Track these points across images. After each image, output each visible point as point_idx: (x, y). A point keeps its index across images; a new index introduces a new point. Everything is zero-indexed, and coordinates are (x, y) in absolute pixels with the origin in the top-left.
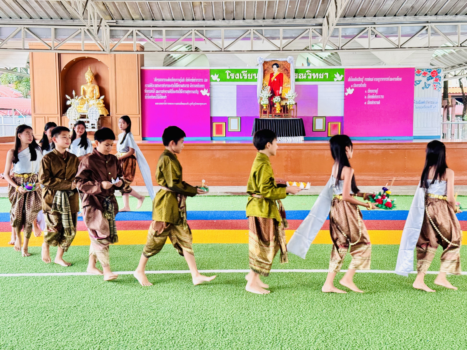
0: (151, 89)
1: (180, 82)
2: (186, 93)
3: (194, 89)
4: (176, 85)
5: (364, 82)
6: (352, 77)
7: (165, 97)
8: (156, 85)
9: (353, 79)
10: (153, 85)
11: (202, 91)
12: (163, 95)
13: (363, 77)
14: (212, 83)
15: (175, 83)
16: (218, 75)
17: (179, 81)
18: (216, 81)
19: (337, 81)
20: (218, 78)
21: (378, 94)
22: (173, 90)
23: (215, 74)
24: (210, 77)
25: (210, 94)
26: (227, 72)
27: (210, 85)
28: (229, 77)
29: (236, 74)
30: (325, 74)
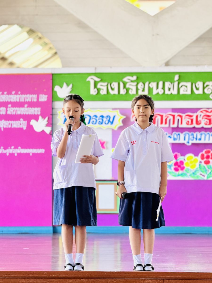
3: (16, 118)
11: (33, 122)
14: (57, 104)
16: (71, 86)
23: (65, 85)
24: (53, 91)
25: (52, 129)
26: (92, 79)
27: (53, 109)
28: (96, 90)
29: (111, 84)
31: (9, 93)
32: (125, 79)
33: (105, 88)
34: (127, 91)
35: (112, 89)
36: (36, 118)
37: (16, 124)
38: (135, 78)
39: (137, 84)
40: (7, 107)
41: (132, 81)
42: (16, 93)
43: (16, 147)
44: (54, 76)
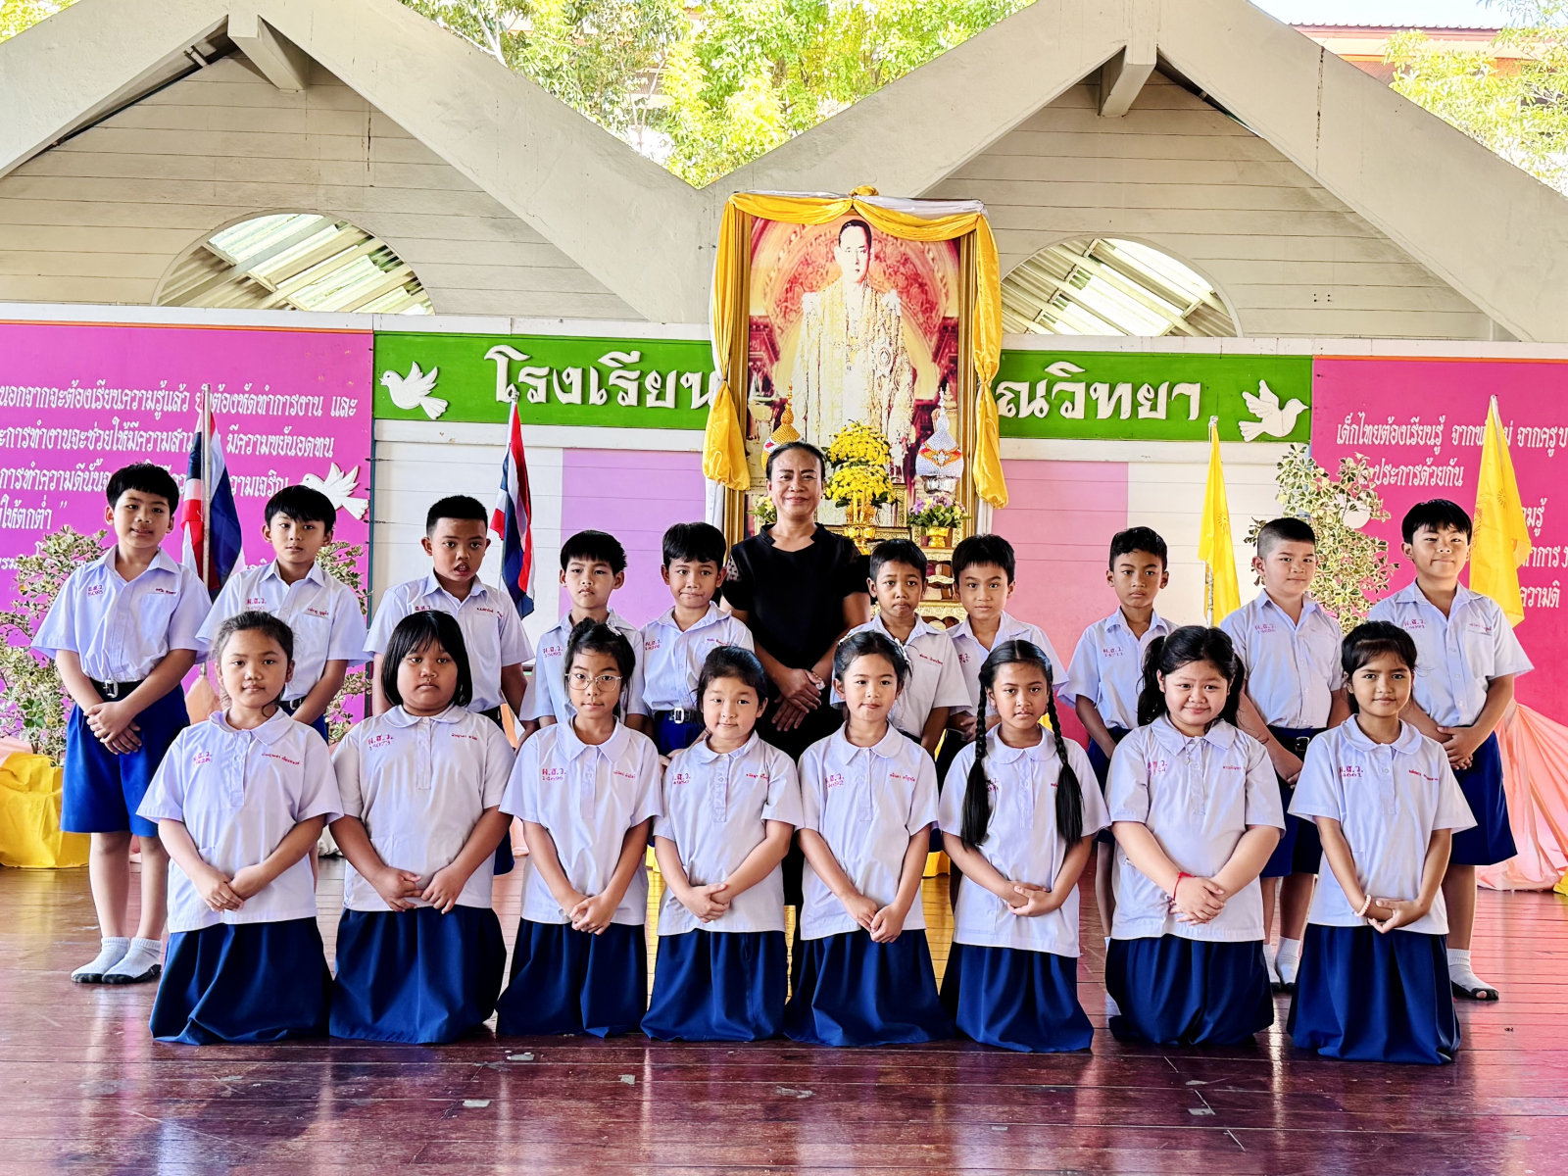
1: (151, 413)
3: (253, 465)
4: (123, 435)
5: (1450, 452)
6: (1362, 415)
7: (39, 518)
9: (1368, 429)
11: (311, 479)
12: (26, 505)
13: (1442, 419)
14: (388, 429)
15: (116, 421)
16: (435, 370)
17: (150, 405)
18: (417, 414)
19: (1264, 438)
22: (98, 469)
23: (415, 367)
24: (377, 387)
25: (371, 503)
26: (500, 352)
27: (374, 442)
28: (512, 387)
29: (559, 374)
30: (1177, 391)
31: (234, 388)
32: (605, 360)
33: (541, 384)
34: (611, 395)
35: (565, 389)
36: (319, 468)
37: (252, 487)
38: (635, 356)
39: (643, 375)
41: (625, 366)
42: (257, 391)
44: (378, 338)
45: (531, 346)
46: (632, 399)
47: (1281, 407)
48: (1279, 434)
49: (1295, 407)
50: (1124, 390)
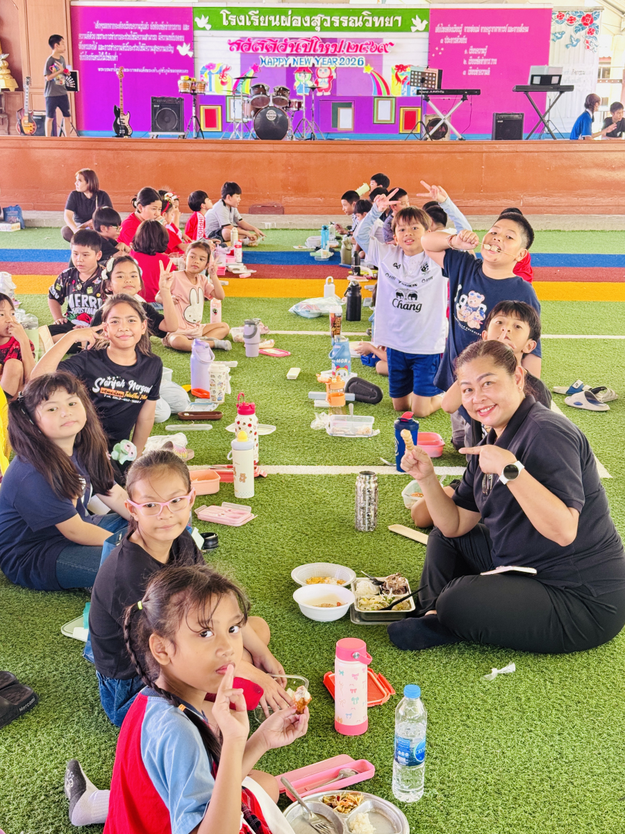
0: (89, 42)
1: (140, 30)
2: (152, 50)
3: (164, 43)
4: (133, 36)
5: (464, 34)
7: (115, 58)
8: (98, 35)
9: (443, 28)
10: (94, 35)
11: (179, 48)
12: (111, 54)
13: (462, 25)
14: (197, 33)
16: (208, 18)
17: (139, 28)
18: (204, 29)
19: (417, 31)
20: (208, 23)
21: (488, 56)
22: (129, 45)
23: (203, 17)
24: (194, 22)
25: (194, 53)
26: (224, 12)
27: (193, 37)
28: (227, 21)
29: (239, 17)
30: (395, 19)
31: (159, 23)
32: (250, 13)
33: (234, 20)
34: (252, 23)
35: (241, 21)
36: (181, 44)
37: (165, 49)
38: (257, 12)
39: (260, 17)
40: (158, 35)
41: (255, 15)
42: (165, 23)
43: (166, 68)
44: (194, 9)
45: (232, 10)
46: (257, 24)
47: (422, 22)
48: (421, 30)
49: (425, 22)
50: (382, 19)
